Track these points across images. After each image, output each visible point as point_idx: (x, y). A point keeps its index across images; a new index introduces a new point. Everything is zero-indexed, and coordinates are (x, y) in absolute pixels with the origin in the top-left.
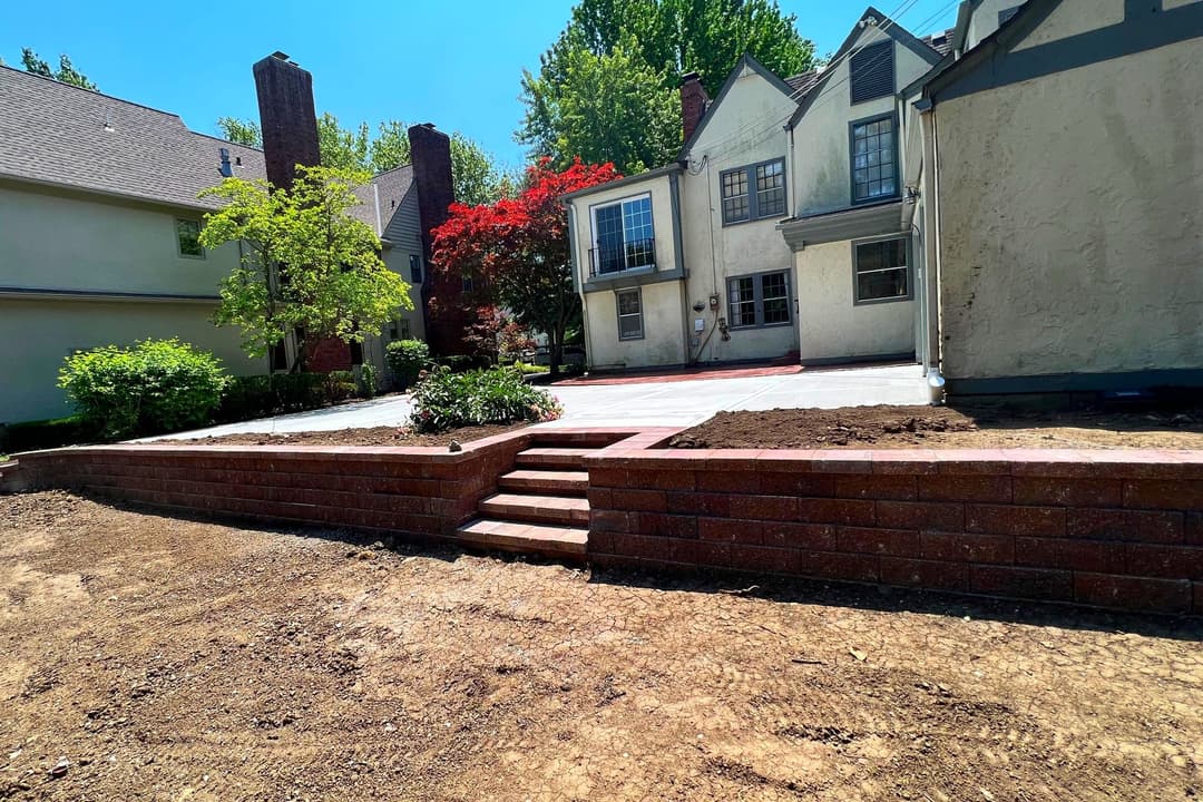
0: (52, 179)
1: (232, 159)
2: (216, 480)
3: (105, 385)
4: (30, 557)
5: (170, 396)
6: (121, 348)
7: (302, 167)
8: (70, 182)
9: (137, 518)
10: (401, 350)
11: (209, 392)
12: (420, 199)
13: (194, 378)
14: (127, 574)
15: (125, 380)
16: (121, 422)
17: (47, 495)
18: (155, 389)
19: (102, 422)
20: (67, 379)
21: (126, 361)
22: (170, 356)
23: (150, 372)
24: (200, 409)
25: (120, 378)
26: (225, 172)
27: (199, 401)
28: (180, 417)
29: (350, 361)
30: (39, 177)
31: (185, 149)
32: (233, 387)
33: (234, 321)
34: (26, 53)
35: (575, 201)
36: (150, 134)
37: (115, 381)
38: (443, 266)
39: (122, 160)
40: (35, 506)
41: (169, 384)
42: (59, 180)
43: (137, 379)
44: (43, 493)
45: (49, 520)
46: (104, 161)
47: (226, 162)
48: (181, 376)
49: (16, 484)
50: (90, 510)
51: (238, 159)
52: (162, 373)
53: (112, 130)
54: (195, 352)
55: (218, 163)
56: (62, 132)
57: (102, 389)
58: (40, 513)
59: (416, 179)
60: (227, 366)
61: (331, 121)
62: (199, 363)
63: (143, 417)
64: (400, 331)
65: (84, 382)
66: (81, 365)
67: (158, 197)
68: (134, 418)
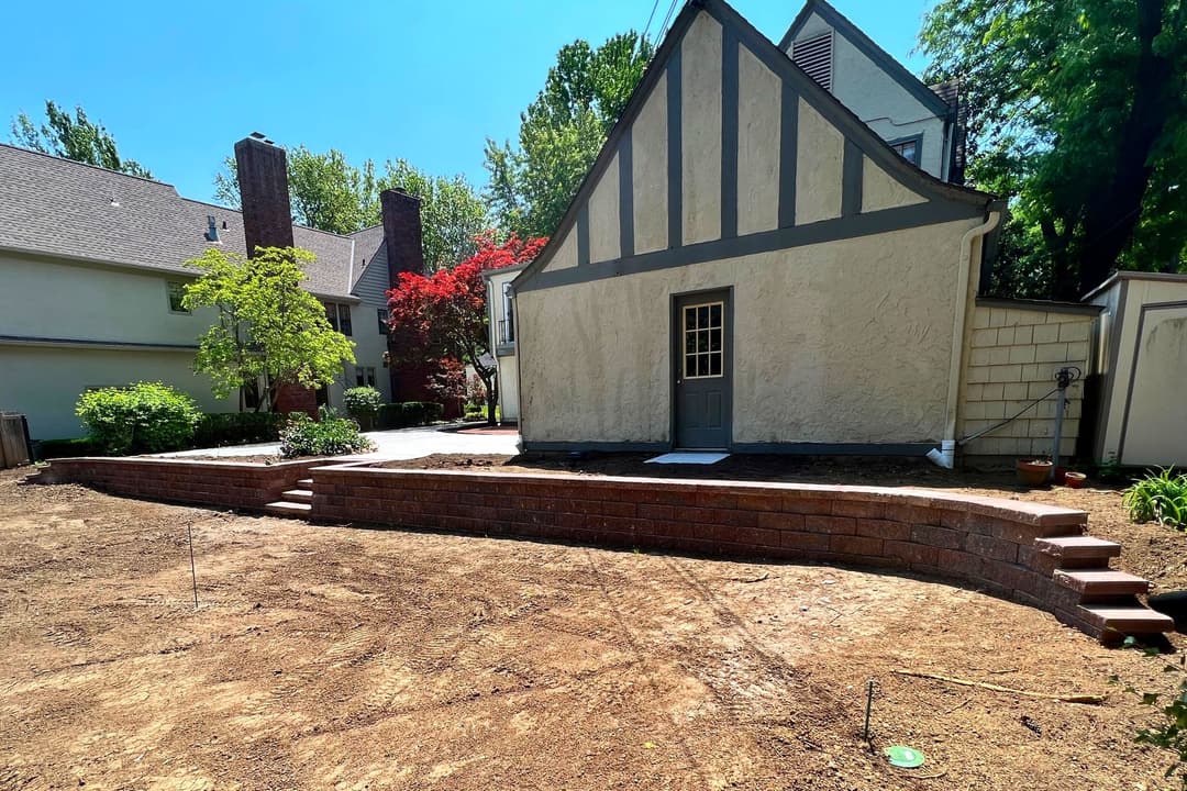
0: (70, 253)
1: (219, 224)
2: (162, 479)
3: (108, 416)
4: (59, 513)
5: (154, 426)
6: (120, 389)
7: (260, 248)
8: (83, 255)
9: (119, 500)
10: (354, 396)
11: (184, 425)
12: (390, 259)
13: (173, 414)
14: (107, 519)
15: (123, 413)
16: (119, 443)
17: (69, 486)
18: (144, 421)
19: (107, 442)
20: (81, 411)
21: (123, 399)
22: (155, 396)
23: (141, 408)
24: (177, 436)
25: (117, 410)
26: (210, 237)
27: (177, 431)
28: (163, 442)
29: (315, 402)
30: (60, 252)
31: (177, 218)
32: (204, 422)
33: (206, 370)
34: (49, 105)
35: (492, 278)
36: (148, 205)
37: (115, 414)
38: (391, 326)
39: (124, 232)
40: (61, 492)
41: (154, 417)
42: (75, 254)
43: (130, 413)
44: (65, 486)
45: (69, 499)
46: (110, 234)
47: (213, 228)
48: (163, 412)
49: (49, 479)
50: (92, 495)
51: (225, 224)
52: (149, 409)
53: (117, 205)
54: (175, 393)
55: (206, 229)
56: (77, 210)
57: (107, 419)
58: (64, 496)
59: (386, 239)
60: (199, 405)
61: (337, 157)
62: (175, 402)
63: (135, 441)
64: (366, 379)
65: (93, 413)
66: (91, 401)
67: (153, 265)
68: (129, 441)
